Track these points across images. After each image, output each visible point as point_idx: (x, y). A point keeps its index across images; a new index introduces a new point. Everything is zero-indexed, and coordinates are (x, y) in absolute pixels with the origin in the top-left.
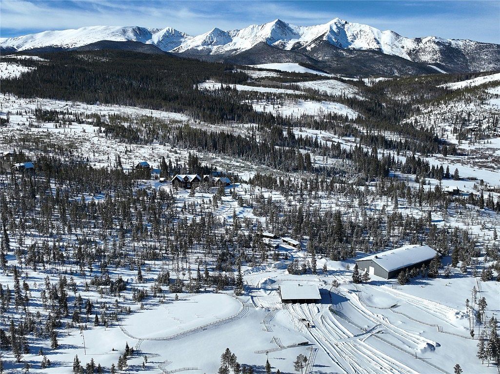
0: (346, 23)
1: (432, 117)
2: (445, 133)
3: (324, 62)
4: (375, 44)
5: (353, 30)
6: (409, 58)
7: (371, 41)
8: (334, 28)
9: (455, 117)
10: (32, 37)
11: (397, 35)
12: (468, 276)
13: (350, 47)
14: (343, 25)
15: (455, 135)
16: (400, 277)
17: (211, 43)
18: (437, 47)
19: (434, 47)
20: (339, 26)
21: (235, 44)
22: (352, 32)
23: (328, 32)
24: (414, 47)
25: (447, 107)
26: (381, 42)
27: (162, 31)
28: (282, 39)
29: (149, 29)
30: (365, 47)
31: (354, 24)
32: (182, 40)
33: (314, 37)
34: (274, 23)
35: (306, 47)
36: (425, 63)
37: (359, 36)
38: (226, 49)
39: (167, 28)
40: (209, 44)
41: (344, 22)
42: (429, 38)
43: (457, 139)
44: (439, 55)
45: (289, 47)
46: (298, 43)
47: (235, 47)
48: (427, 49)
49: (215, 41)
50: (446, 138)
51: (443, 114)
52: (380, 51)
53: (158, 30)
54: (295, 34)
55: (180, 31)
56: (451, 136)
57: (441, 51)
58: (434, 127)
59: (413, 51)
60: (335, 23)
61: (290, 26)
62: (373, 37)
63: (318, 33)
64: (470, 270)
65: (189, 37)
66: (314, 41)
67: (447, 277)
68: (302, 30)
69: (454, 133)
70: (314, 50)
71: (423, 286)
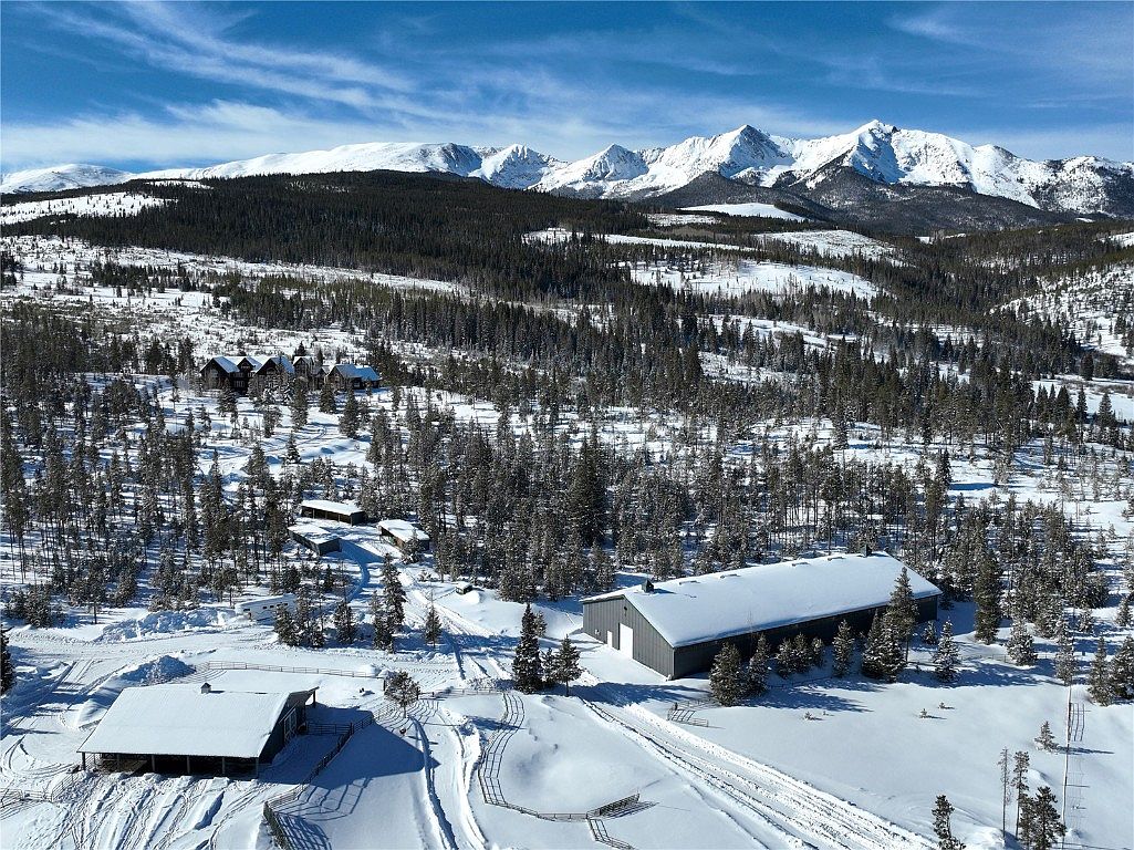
0: (895, 130)
1: (1065, 298)
2: (1096, 333)
3: (841, 211)
4: (959, 173)
5: (909, 144)
6: (1034, 204)
7: (949, 168)
8: (869, 142)
9: (1122, 298)
10: (240, 166)
11: (1009, 155)
12: (1037, 677)
13: (902, 180)
14: (889, 135)
15: (1121, 336)
16: (717, 671)
17: (604, 175)
18: (1097, 180)
19: (1092, 180)
20: (879, 136)
21: (654, 177)
22: (908, 151)
23: (855, 150)
24: (1045, 180)
25: (1103, 276)
26: (973, 170)
27: (503, 152)
28: (753, 165)
29: (477, 148)
30: (936, 179)
31: (912, 132)
32: (545, 170)
33: (824, 160)
34: (737, 133)
35: (805, 180)
36: (1071, 213)
37: (923, 158)
38: (635, 188)
39: (513, 147)
40: (599, 179)
41: (889, 128)
42: (1080, 160)
43: (1123, 345)
44: (1102, 195)
45: (769, 180)
46: (789, 173)
47: (653, 185)
48: (1077, 184)
49: (611, 172)
50: (1096, 344)
51: (1093, 290)
52: (968, 188)
53: (494, 151)
54: (781, 155)
55: (540, 153)
56: (1107, 338)
57: (1108, 188)
58: (1069, 319)
59: (1044, 188)
60: (871, 131)
61: (773, 138)
62: (954, 159)
63: (833, 152)
64: (1051, 655)
65: (558, 164)
66: (822, 170)
67: (944, 678)
68: (799, 147)
69: (1118, 332)
70: (821, 187)
71: (814, 712)
